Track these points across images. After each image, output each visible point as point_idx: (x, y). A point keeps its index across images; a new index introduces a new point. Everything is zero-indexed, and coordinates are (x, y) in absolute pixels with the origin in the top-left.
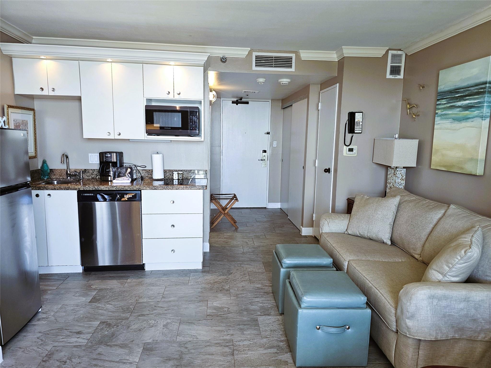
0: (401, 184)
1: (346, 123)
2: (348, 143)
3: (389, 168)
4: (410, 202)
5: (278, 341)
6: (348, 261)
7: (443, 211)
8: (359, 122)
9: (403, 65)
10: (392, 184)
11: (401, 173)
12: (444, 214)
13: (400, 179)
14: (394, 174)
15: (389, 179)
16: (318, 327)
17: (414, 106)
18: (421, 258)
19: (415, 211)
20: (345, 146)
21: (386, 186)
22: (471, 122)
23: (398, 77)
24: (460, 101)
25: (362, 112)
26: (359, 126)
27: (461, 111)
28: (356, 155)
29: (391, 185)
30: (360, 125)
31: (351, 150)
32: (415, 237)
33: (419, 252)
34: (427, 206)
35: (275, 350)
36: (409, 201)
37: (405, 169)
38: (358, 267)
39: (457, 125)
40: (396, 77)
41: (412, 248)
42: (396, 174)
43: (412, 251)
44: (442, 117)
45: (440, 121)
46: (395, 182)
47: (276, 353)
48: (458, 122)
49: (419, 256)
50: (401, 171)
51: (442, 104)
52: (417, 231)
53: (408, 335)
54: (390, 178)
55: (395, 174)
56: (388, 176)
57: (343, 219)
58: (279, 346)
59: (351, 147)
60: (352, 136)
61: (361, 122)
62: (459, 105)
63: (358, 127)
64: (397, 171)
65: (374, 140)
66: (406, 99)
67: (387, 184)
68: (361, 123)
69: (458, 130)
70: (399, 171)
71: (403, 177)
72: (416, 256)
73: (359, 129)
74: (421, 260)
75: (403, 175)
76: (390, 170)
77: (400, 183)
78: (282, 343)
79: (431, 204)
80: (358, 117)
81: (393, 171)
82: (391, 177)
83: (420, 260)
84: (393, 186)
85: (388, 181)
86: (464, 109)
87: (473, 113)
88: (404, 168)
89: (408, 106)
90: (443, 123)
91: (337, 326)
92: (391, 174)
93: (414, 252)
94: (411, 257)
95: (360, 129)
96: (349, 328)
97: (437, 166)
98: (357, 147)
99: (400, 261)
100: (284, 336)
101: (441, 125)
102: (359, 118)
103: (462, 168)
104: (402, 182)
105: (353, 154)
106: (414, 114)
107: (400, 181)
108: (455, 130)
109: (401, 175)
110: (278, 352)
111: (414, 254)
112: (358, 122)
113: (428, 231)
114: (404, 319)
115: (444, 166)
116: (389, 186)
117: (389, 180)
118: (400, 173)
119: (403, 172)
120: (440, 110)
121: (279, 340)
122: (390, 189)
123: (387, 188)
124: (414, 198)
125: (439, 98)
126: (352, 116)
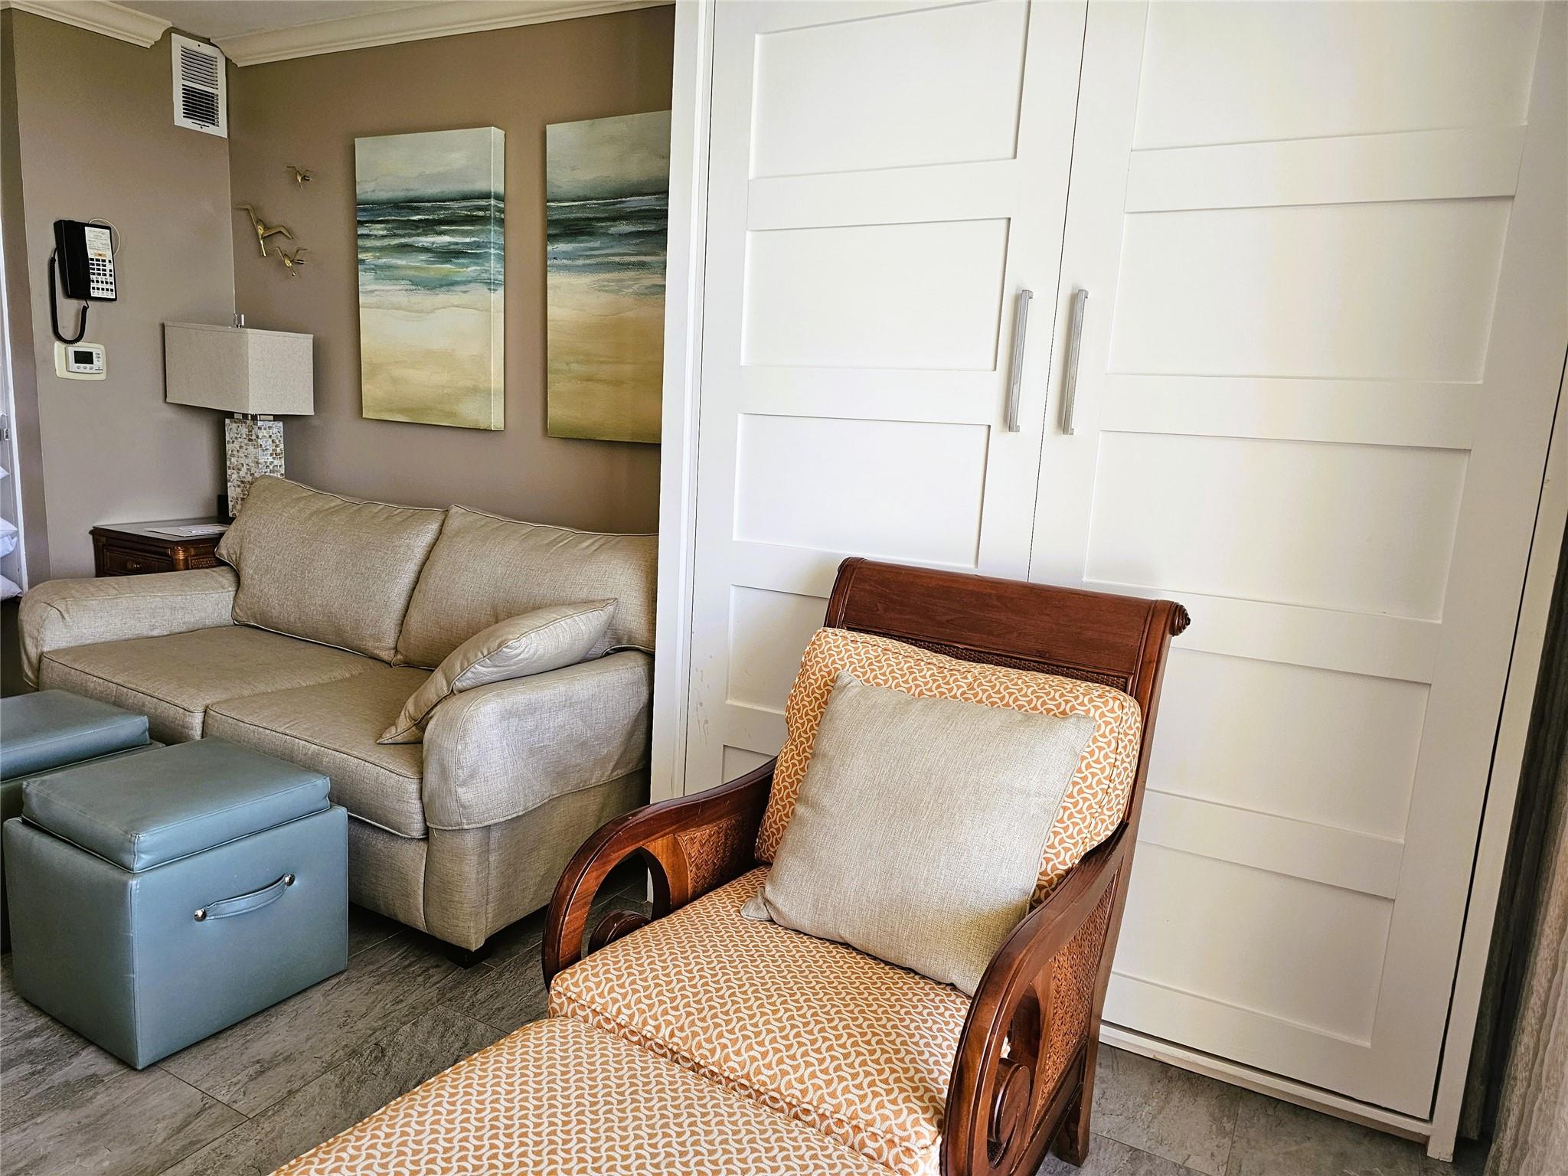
0: (276, 469)
1: (52, 261)
2: (67, 332)
3: (227, 421)
4: (332, 514)
5: (17, 1039)
6: (202, 709)
7: (435, 526)
8: (104, 261)
9: (221, 92)
10: (244, 469)
11: (270, 436)
12: (440, 532)
13: (271, 455)
14: (250, 440)
15: (232, 455)
16: (200, 913)
17: (280, 232)
18: (399, 657)
19: (359, 536)
20: (58, 345)
21: (222, 479)
22: (461, 294)
23: (210, 130)
25: (108, 228)
26: (105, 275)
28: (103, 377)
29: (242, 474)
30: (108, 273)
31: (84, 358)
32: (373, 604)
33: (390, 641)
34: (387, 518)
35: (25, 1068)
36: (326, 510)
37: (281, 424)
38: (248, 715)
39: (424, 299)
40: (205, 130)
41: (371, 636)
42: (258, 437)
43: (370, 645)
46: (257, 463)
47: (33, 1074)
49: (393, 652)
50: (270, 428)
52: (375, 587)
53: (466, 827)
54: (235, 453)
55: (254, 437)
56: (229, 447)
57: (115, 592)
58: (30, 1052)
59: (82, 346)
60: (85, 309)
61: (110, 262)
63: (100, 278)
64: (260, 428)
65: (163, 326)
66: (248, 207)
67: (229, 472)
68: (109, 266)
69: (428, 313)
70: (265, 429)
71: (277, 446)
72: (386, 655)
73: (105, 286)
74: (400, 660)
75: (277, 441)
76: (234, 426)
77: (271, 467)
78: (36, 1040)
79: (396, 513)
80: (96, 243)
81: (244, 430)
82: (241, 447)
83: (398, 662)
84: (252, 475)
85: (228, 463)
88: (277, 418)
89: (261, 231)
91: (261, 886)
92: (240, 440)
93: (376, 644)
94: (370, 660)
95: (109, 286)
96: (291, 881)
97: (381, 411)
98: (102, 347)
99: (347, 675)
100: (32, 1018)
101: (379, 296)
102: (101, 246)
103: (452, 415)
104: (276, 462)
105: (93, 371)
106: (285, 255)
107: (271, 459)
108: (421, 311)
109: (270, 440)
110: (40, 1067)
111: (377, 652)
112: (98, 260)
113: (407, 581)
114: (453, 789)
115: (402, 411)
116: (235, 476)
117: (233, 460)
118: (268, 436)
119: (275, 430)
121: (17, 1035)
122: (239, 486)
123: (229, 484)
124: (339, 502)
126: (70, 236)
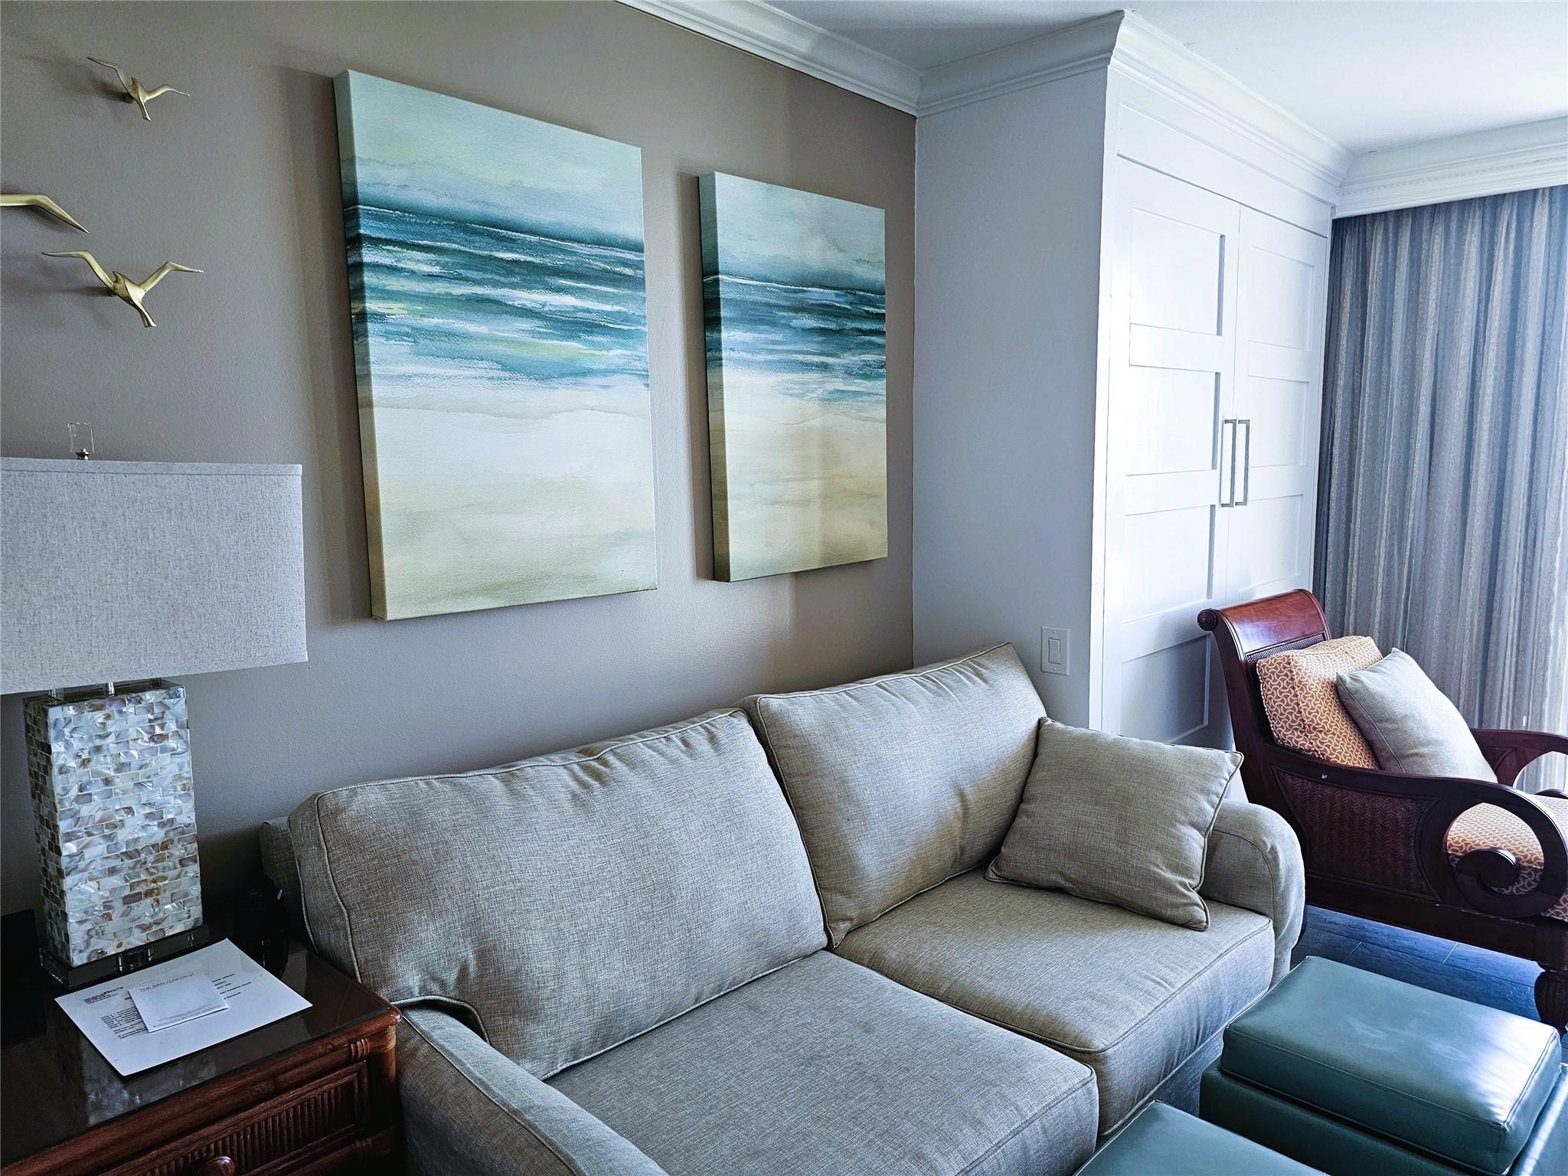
22: (598, 389)
24: (528, 287)
27: (542, 335)
39: (525, 395)
44: (422, 342)
45: (416, 363)
48: (536, 383)
51: (413, 272)
62: (529, 305)
86: (555, 328)
87: (604, 352)
90: (435, 376)
103: (586, 579)
120: (401, 305)
125: (383, 236)
